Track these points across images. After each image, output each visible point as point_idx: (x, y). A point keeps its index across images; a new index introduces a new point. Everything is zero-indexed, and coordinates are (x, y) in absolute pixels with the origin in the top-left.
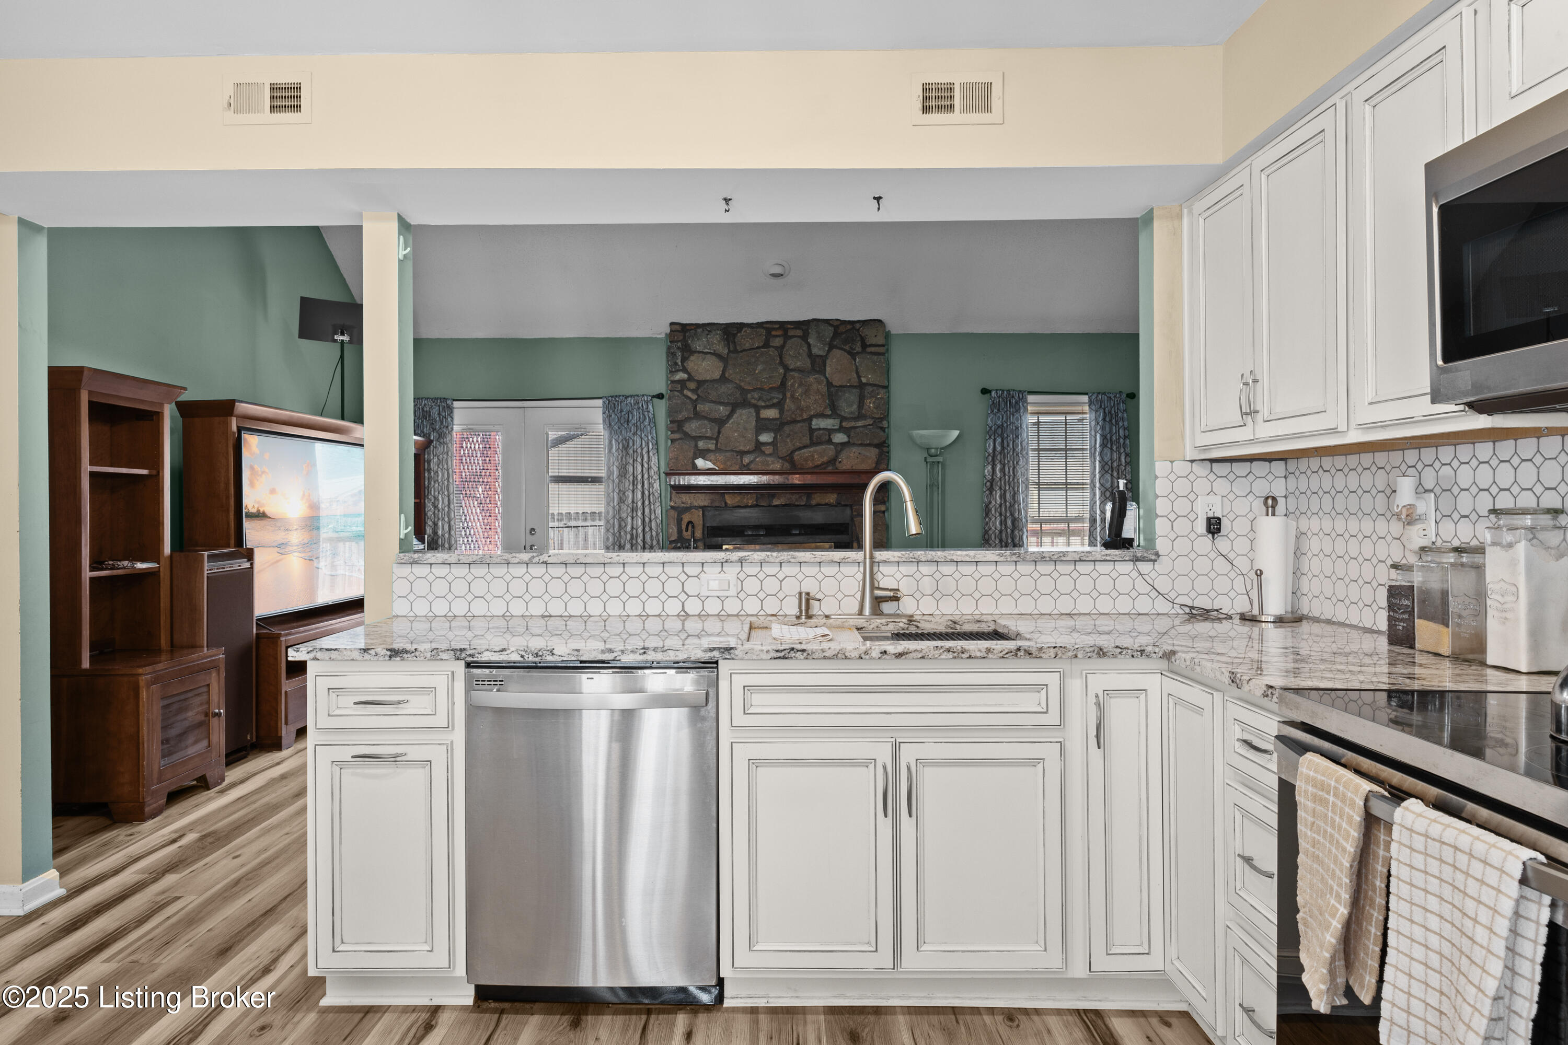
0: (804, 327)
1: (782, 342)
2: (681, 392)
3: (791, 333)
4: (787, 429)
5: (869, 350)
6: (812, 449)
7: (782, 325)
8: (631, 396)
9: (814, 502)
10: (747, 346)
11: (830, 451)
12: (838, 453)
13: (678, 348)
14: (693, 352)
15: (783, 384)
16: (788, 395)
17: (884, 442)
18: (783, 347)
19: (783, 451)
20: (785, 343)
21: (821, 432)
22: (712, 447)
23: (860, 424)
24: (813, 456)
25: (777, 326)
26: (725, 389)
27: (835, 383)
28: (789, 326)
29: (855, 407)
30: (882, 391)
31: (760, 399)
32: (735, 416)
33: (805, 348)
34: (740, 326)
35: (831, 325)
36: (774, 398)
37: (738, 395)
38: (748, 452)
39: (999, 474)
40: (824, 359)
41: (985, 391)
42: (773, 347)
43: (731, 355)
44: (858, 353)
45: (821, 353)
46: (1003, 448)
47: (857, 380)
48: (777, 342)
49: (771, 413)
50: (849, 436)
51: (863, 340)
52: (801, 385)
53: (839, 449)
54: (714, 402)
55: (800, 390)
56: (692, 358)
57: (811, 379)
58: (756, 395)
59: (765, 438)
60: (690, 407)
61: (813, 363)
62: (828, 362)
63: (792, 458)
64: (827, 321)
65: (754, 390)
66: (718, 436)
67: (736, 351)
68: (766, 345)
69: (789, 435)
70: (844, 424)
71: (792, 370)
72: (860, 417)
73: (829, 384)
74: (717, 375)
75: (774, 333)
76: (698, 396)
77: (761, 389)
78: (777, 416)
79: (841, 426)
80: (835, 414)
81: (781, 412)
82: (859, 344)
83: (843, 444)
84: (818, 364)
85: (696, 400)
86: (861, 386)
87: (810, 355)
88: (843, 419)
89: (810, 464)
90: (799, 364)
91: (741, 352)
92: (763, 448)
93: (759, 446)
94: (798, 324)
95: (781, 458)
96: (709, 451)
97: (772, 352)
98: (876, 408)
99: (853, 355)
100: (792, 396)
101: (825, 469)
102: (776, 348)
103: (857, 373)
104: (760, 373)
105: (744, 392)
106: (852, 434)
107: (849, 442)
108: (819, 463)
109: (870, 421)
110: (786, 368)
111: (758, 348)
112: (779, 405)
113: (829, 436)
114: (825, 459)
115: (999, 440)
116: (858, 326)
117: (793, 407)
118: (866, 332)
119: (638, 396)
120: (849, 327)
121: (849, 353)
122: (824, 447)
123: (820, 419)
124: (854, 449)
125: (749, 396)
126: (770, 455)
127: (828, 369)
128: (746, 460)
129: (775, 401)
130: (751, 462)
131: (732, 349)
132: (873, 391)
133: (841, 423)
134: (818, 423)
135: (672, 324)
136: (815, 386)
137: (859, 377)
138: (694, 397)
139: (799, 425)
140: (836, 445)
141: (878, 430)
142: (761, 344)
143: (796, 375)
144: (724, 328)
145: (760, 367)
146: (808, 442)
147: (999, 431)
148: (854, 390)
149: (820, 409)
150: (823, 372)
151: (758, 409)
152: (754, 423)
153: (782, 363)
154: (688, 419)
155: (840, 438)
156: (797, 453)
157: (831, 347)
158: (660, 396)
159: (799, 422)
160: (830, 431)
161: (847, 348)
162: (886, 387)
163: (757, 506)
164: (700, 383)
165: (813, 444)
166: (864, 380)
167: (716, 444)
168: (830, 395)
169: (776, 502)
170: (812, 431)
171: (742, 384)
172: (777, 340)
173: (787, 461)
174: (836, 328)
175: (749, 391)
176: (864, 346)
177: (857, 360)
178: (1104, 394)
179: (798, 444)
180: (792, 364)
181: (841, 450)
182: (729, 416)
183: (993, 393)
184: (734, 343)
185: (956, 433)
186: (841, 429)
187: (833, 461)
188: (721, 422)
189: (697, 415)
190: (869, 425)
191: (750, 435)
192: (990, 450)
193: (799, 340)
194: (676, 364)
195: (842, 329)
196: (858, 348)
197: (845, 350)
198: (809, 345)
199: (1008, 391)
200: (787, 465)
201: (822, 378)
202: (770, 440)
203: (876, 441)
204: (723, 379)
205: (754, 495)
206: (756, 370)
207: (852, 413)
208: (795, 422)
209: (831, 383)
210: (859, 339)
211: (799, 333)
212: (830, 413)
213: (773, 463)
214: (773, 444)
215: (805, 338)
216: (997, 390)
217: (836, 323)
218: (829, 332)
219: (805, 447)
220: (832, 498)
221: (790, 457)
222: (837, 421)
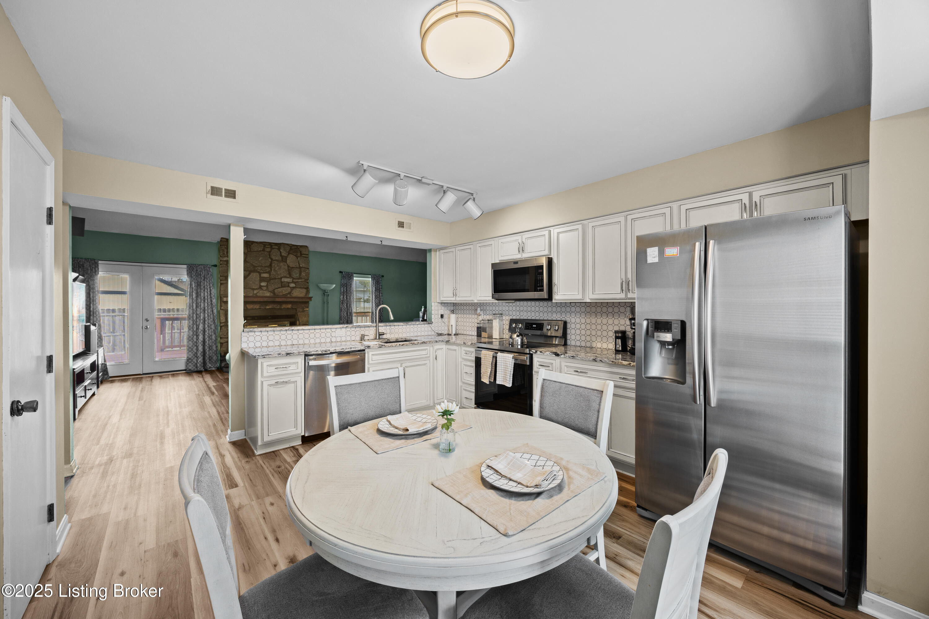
0: (279, 246)
1: (270, 250)
3: (273, 247)
4: (272, 281)
5: (303, 256)
6: (282, 289)
7: (270, 244)
8: (202, 265)
9: (282, 307)
10: (256, 250)
11: (289, 289)
12: (292, 290)
13: (225, 248)
15: (271, 265)
16: (273, 269)
17: (308, 287)
18: (270, 252)
19: (271, 289)
20: (271, 250)
21: (285, 283)
23: (300, 280)
24: (282, 291)
25: (268, 244)
27: (290, 266)
28: (273, 244)
29: (298, 275)
30: (308, 270)
31: (261, 270)
32: (250, 275)
33: (279, 253)
35: (289, 246)
36: (267, 270)
37: (252, 268)
38: (256, 289)
39: (345, 298)
40: (286, 257)
41: (341, 272)
42: (266, 251)
43: (249, 252)
44: (299, 256)
45: (285, 255)
46: (346, 290)
48: (268, 250)
49: (266, 275)
50: (296, 285)
51: (301, 252)
52: (278, 266)
55: (277, 268)
57: (282, 264)
58: (259, 268)
59: (263, 284)
61: (282, 258)
62: (288, 258)
63: (274, 291)
64: (288, 244)
65: (258, 266)
67: (251, 251)
68: (263, 250)
69: (273, 284)
70: (294, 281)
71: (274, 260)
72: (300, 278)
73: (288, 266)
75: (266, 246)
77: (261, 266)
78: (268, 276)
79: (293, 281)
80: (291, 277)
81: (270, 275)
82: (299, 253)
83: (293, 287)
84: (284, 259)
86: (300, 268)
87: (281, 255)
88: (294, 279)
89: (281, 294)
90: (277, 258)
91: (253, 252)
92: (262, 288)
93: (261, 287)
94: (276, 244)
95: (270, 292)
97: (266, 253)
98: (306, 276)
99: (297, 257)
100: (274, 270)
101: (286, 296)
102: (268, 252)
103: (299, 263)
104: (261, 260)
105: (254, 267)
106: (297, 284)
107: (296, 287)
108: (285, 294)
109: (303, 280)
110: (272, 259)
111: (260, 251)
112: (269, 273)
114: (287, 293)
115: (345, 288)
116: (299, 247)
117: (274, 273)
118: (301, 249)
119: (205, 265)
120: (296, 247)
121: (296, 256)
122: (287, 288)
123: (285, 278)
124: (298, 289)
125: (256, 268)
126: (265, 290)
127: (288, 261)
128: (255, 292)
129: (267, 271)
130: (257, 293)
131: (249, 250)
132: (304, 270)
133: (293, 280)
134: (283, 280)
135: (222, 238)
136: (283, 267)
137: (299, 265)
139: (277, 280)
140: (291, 287)
141: (306, 283)
142: (261, 250)
143: (276, 262)
145: (261, 258)
146: (280, 286)
147: (345, 285)
148: (297, 269)
149: (285, 275)
150: (286, 262)
151: (260, 273)
152: (259, 279)
153: (270, 257)
155: (292, 285)
156: (276, 290)
157: (289, 254)
158: (215, 266)
159: (277, 279)
160: (289, 283)
161: (295, 254)
162: (308, 269)
163: (260, 309)
165: (282, 287)
166: (301, 266)
168: (289, 270)
169: (268, 307)
170: (282, 282)
171: (254, 264)
172: (268, 249)
173: (272, 292)
174: (291, 247)
175: (256, 267)
176: (301, 254)
177: (299, 259)
178: (376, 274)
179: (277, 287)
180: (274, 258)
181: (293, 289)
182: (248, 275)
183: (343, 273)
184: (250, 248)
185: (335, 285)
186: (293, 282)
187: (290, 293)
191: (257, 283)
192: (343, 291)
193: (277, 250)
195: (293, 248)
196: (299, 255)
197: (294, 255)
198: (281, 252)
199: (348, 272)
200: (272, 294)
201: (286, 264)
202: (265, 285)
203: (305, 287)
205: (259, 305)
207: (297, 277)
208: (275, 279)
209: (289, 266)
210: (299, 251)
211: (277, 247)
212: (289, 276)
213: (266, 293)
214: (267, 286)
215: (279, 249)
216: (345, 272)
217: (291, 245)
218: (288, 248)
219: (279, 288)
220: (289, 306)
221: (273, 292)
222: (292, 279)
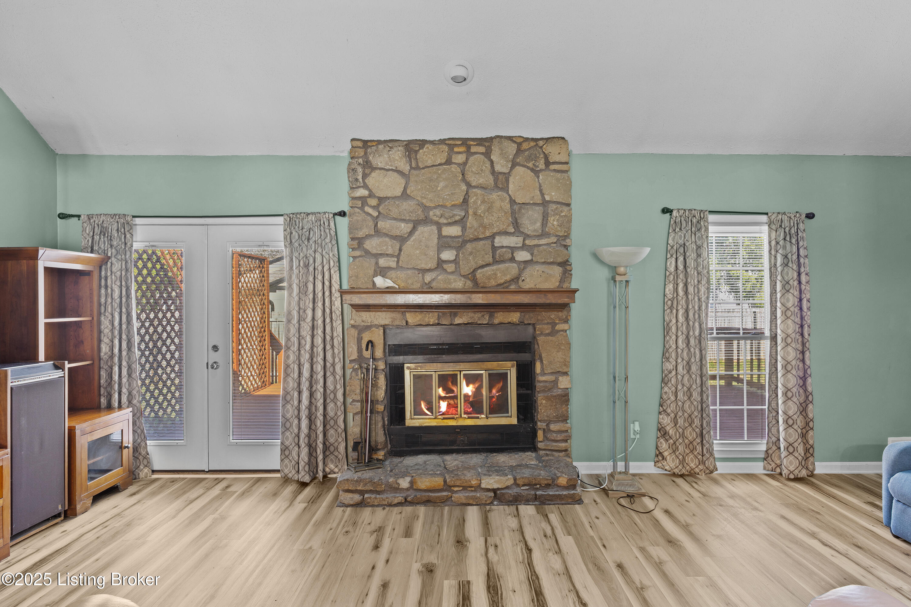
0: (487, 144)
1: (464, 159)
2: (362, 208)
3: (473, 149)
4: (469, 246)
5: (552, 167)
6: (494, 267)
7: (465, 142)
8: (313, 214)
9: (496, 321)
10: (429, 163)
11: (513, 269)
12: (521, 271)
13: (359, 164)
14: (374, 169)
15: (465, 201)
16: (471, 212)
17: (567, 261)
18: (465, 163)
19: (466, 269)
20: (467, 159)
21: (504, 250)
22: (393, 265)
23: (543, 241)
24: (495, 274)
25: (460, 143)
26: (407, 206)
27: (518, 201)
28: (472, 143)
29: (539, 224)
30: (566, 209)
31: (442, 216)
32: (417, 233)
33: (488, 164)
34: (423, 143)
35: (515, 142)
36: (456, 215)
37: (420, 212)
38: (429, 270)
39: (681, 293)
40: (507, 176)
41: (666, 211)
42: (455, 163)
43: (413, 171)
44: (541, 170)
45: (506, 170)
46: (685, 267)
47: (540, 197)
48: (460, 159)
49: (454, 231)
50: (532, 254)
51: (546, 157)
52: (483, 202)
53: (522, 267)
54: (395, 219)
55: (483, 207)
56: (373, 174)
57: (494, 196)
58: (438, 212)
59: (448, 255)
60: (371, 224)
61: (496, 180)
62: (511, 179)
63: (475, 276)
64: (510, 138)
65: (435, 208)
66: (399, 254)
67: (417, 168)
68: (449, 162)
69: (471, 253)
70: (527, 242)
71: (475, 187)
72: (544, 234)
73: (512, 202)
74: (398, 192)
75: (456, 149)
76: (379, 213)
77: (443, 206)
78: (460, 233)
79: (524, 244)
80: (518, 231)
81: (464, 229)
82: (542, 161)
83: (525, 262)
84: (501, 181)
85: (377, 217)
86: (545, 203)
87: (493, 171)
88: (526, 236)
89: (493, 283)
90: (481, 181)
91: (423, 168)
92: (445, 266)
93: (440, 263)
94: (480, 141)
95: (464, 276)
96: (390, 268)
97: (454, 168)
98: (560, 226)
99: (536, 172)
100: (475, 214)
101: (507, 287)
102: (459, 164)
103: (541, 191)
104: (442, 190)
105: (426, 208)
106: (535, 252)
107: (532, 260)
108: (502, 281)
109: (554, 239)
110: (469, 185)
111: (440, 165)
112: (462, 222)
113: (512, 254)
114: (508, 278)
115: (681, 259)
116: (541, 143)
117: (476, 224)
118: (549, 149)
119: (319, 213)
120: (532, 144)
121: (532, 170)
122: (507, 265)
123: (503, 237)
124: (538, 267)
125: (431, 213)
126: (452, 273)
127: (511, 186)
128: (428, 278)
129: (457, 218)
130: (433, 280)
131: (414, 165)
132: (557, 208)
133: (524, 240)
134: (499, 241)
135: (353, 140)
136: (498, 204)
137: (542, 195)
138: (375, 214)
139: (482, 243)
140: (519, 263)
141: (562, 249)
142: (443, 161)
143: (479, 191)
144: (406, 145)
145: (442, 184)
146: (491, 260)
147: (681, 250)
148: (537, 208)
149: (502, 227)
150: (505, 189)
151: (439, 226)
152: (436, 241)
153: (464, 179)
154: (368, 236)
155: (523, 256)
156: (479, 271)
157: (514, 165)
158: (342, 214)
159: (481, 239)
160: (513, 249)
161: (530, 165)
162: (568, 205)
163: (438, 324)
164: (381, 200)
165: (496, 262)
166: (547, 198)
167: (398, 262)
168: (513, 213)
169: (458, 321)
170: (494, 249)
171: (424, 201)
172: (460, 156)
173: (469, 279)
174: (519, 144)
175: (430, 208)
176: (548, 163)
177: (541, 177)
178: (784, 213)
179: (481, 263)
180: (474, 180)
181: (524, 268)
182: (411, 233)
183: (675, 213)
184: (416, 159)
185: (648, 250)
186: (524, 247)
187: (516, 279)
188: (402, 240)
189: (378, 232)
190: (552, 243)
191: (432, 253)
192: (672, 269)
193: (482, 157)
194: (357, 180)
195: (525, 146)
196: (542, 165)
197: (528, 168)
198: (492, 162)
199: (690, 210)
200: (469, 284)
201: (505, 195)
202: (452, 258)
203: (560, 260)
204: (405, 195)
205: (436, 314)
206: (437, 187)
207: (535, 231)
208: (477, 239)
209: (514, 201)
210: (542, 156)
211: (482, 149)
212: (513, 230)
213: (455, 281)
214: (455, 261)
215: (487, 154)
216: (678, 210)
217: (519, 140)
218: (512, 148)
219: (488, 265)
220: (515, 317)
221: (472, 276)
222: (521, 239)
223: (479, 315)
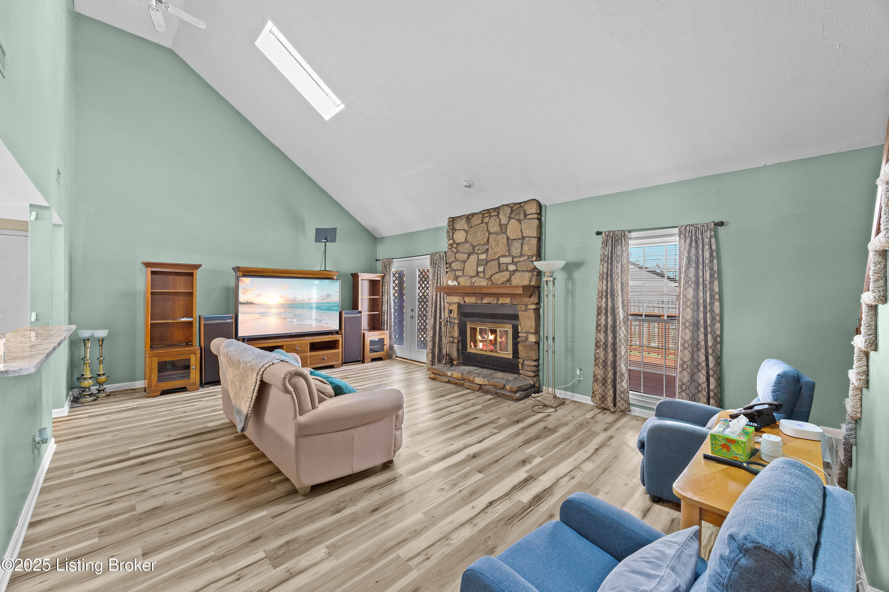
0: (497, 210)
1: (488, 220)
2: (451, 249)
3: (492, 214)
4: (489, 264)
5: (528, 217)
6: (500, 274)
7: (489, 211)
8: (437, 253)
9: (500, 302)
10: (475, 224)
11: (507, 275)
12: (511, 276)
13: (451, 229)
14: (456, 230)
15: (488, 241)
16: (490, 246)
17: (535, 269)
18: (488, 222)
19: (488, 276)
21: (504, 265)
22: (461, 274)
23: (522, 259)
24: (499, 278)
25: (487, 212)
26: (467, 246)
27: (511, 238)
28: (492, 211)
30: (533, 240)
31: (479, 250)
32: (470, 259)
33: (498, 221)
34: (473, 215)
35: (510, 207)
36: (484, 248)
37: (471, 249)
38: (474, 277)
40: (506, 225)
41: (598, 233)
42: (485, 223)
43: (470, 229)
44: (522, 220)
45: (506, 222)
47: (521, 235)
49: (483, 257)
50: (516, 267)
51: (525, 212)
52: (495, 241)
53: (512, 274)
54: (462, 253)
55: (494, 243)
56: (456, 233)
57: (500, 237)
58: (478, 248)
59: (480, 269)
60: (454, 256)
61: (501, 229)
62: (508, 227)
63: (492, 279)
64: (508, 205)
65: (477, 246)
66: (464, 269)
67: (471, 227)
68: (482, 222)
69: (490, 267)
71: (492, 233)
72: (521, 255)
73: (508, 239)
74: (463, 240)
75: (485, 215)
76: (457, 250)
77: (480, 245)
78: (486, 258)
79: (513, 261)
80: (510, 255)
81: (487, 255)
82: (523, 215)
83: (513, 271)
84: (503, 228)
85: (456, 252)
86: (523, 238)
87: (500, 225)
88: (514, 257)
89: (499, 282)
90: (495, 230)
91: (473, 227)
92: (480, 274)
93: (477, 273)
94: (495, 209)
95: (487, 279)
96: (460, 276)
97: (484, 225)
98: (529, 250)
99: (519, 221)
100: (492, 247)
101: (506, 284)
103: (521, 231)
104: (479, 237)
105: (474, 247)
106: (518, 265)
107: (517, 270)
108: (502, 281)
109: (526, 258)
110: (490, 233)
111: (480, 224)
112: (486, 252)
113: (507, 267)
114: (505, 279)
116: (522, 205)
117: (492, 253)
118: (526, 207)
120: (518, 206)
122: (504, 273)
123: (503, 258)
124: (519, 274)
125: (475, 249)
126: (482, 277)
127: (508, 231)
128: (474, 280)
129: (485, 250)
132: (528, 240)
133: (513, 259)
134: (503, 260)
135: (449, 218)
136: (501, 241)
137: (522, 233)
138: (455, 251)
139: (494, 262)
140: (510, 271)
141: (531, 263)
142: (480, 222)
143: (493, 235)
144: (467, 217)
145: (479, 234)
146: (497, 270)
148: (520, 241)
149: (503, 253)
150: (505, 233)
151: (478, 255)
152: (476, 262)
153: (488, 230)
154: (453, 262)
155: (512, 268)
156: (494, 276)
157: (510, 218)
159: (494, 260)
160: (507, 264)
161: (517, 218)
163: (476, 303)
164: (458, 244)
165: (500, 271)
166: (524, 235)
167: (463, 273)
168: (508, 245)
169: (484, 302)
170: (499, 265)
171: (473, 243)
172: (486, 219)
174: (512, 208)
175: (475, 246)
176: (525, 215)
177: (522, 224)
178: (692, 225)
179: (494, 272)
180: (492, 230)
182: (468, 259)
183: (603, 234)
184: (471, 223)
186: (512, 263)
187: (509, 280)
188: (464, 262)
189: (456, 260)
190: (526, 260)
191: (474, 268)
193: (496, 217)
194: (450, 236)
195: (515, 208)
196: (522, 217)
197: (516, 219)
198: (500, 219)
200: (490, 283)
201: (505, 236)
202: (483, 270)
203: (529, 269)
204: (466, 241)
205: (475, 298)
206: (477, 235)
207: (517, 253)
208: (492, 260)
210: (523, 212)
211: (495, 213)
212: (508, 254)
213: (483, 282)
214: (484, 272)
215: (498, 216)
216: (605, 232)
217: (512, 205)
218: (508, 210)
219: (497, 273)
220: (507, 300)
221: (490, 279)
222: (511, 259)
223: (492, 299)
